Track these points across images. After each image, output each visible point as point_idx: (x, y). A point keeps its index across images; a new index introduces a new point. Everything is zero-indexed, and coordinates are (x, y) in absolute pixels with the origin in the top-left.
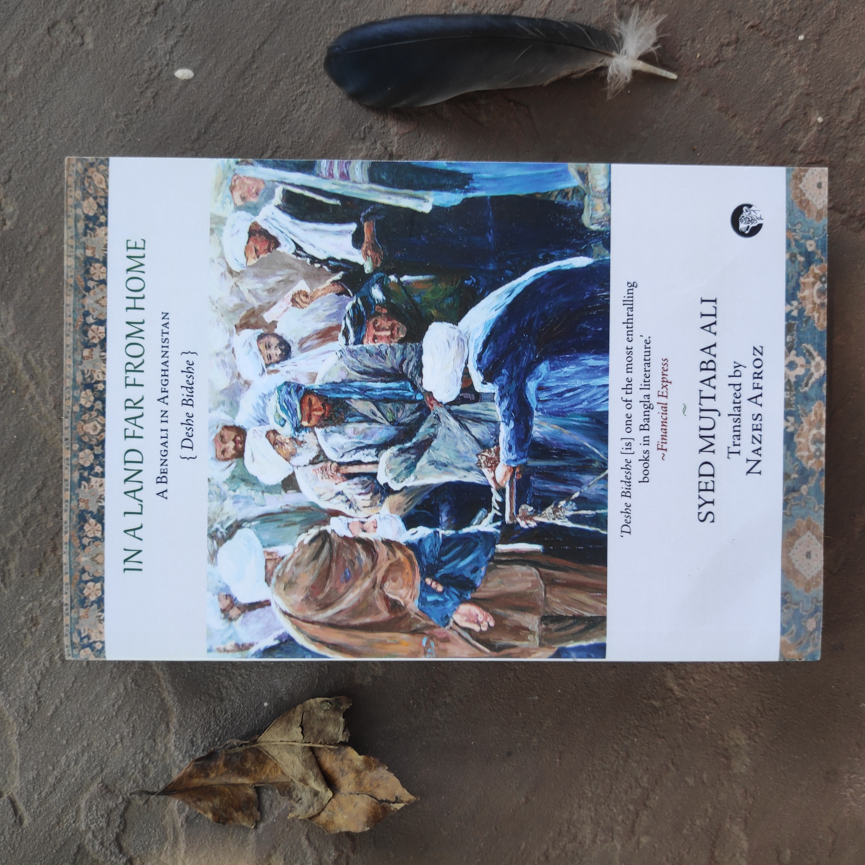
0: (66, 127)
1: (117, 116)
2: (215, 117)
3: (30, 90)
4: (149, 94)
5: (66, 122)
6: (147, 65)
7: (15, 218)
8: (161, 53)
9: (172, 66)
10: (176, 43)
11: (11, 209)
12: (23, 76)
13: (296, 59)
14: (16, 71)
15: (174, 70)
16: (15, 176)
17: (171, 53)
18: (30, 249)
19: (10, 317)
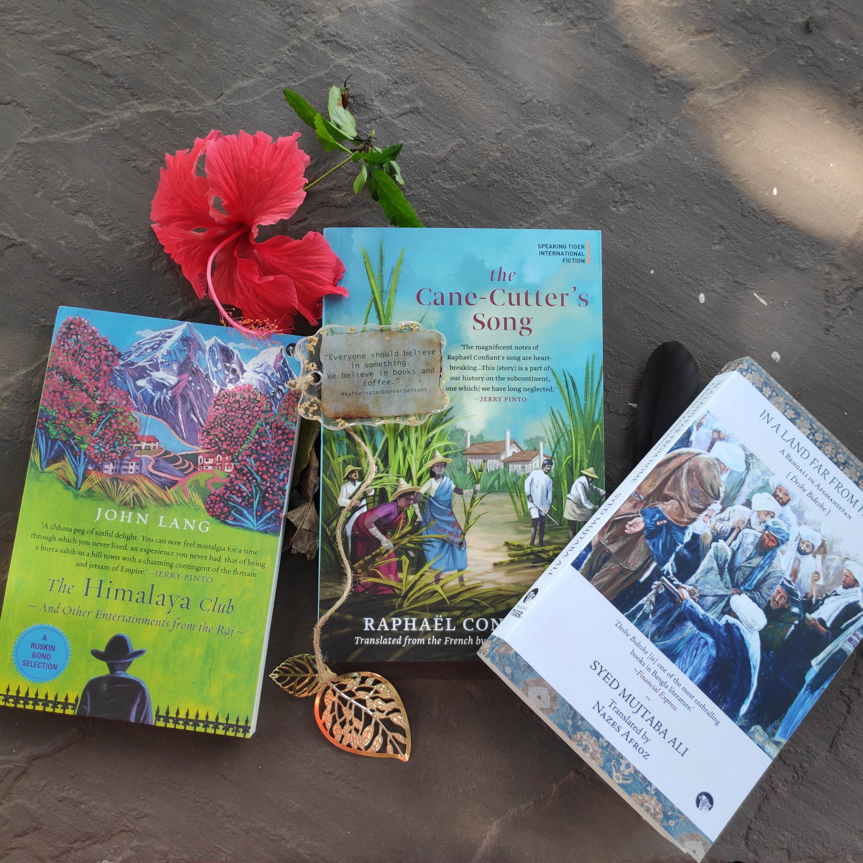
0: (668, 237)
1: (676, 264)
2: (679, 316)
3: (687, 217)
4: (690, 280)
5: (671, 237)
6: (705, 278)
7: (617, 212)
8: (713, 286)
9: (706, 292)
10: (718, 293)
11: (622, 210)
12: (695, 214)
13: (715, 358)
14: (697, 209)
15: (704, 293)
16: (640, 212)
17: (713, 291)
18: (601, 221)
19: (564, 212)
